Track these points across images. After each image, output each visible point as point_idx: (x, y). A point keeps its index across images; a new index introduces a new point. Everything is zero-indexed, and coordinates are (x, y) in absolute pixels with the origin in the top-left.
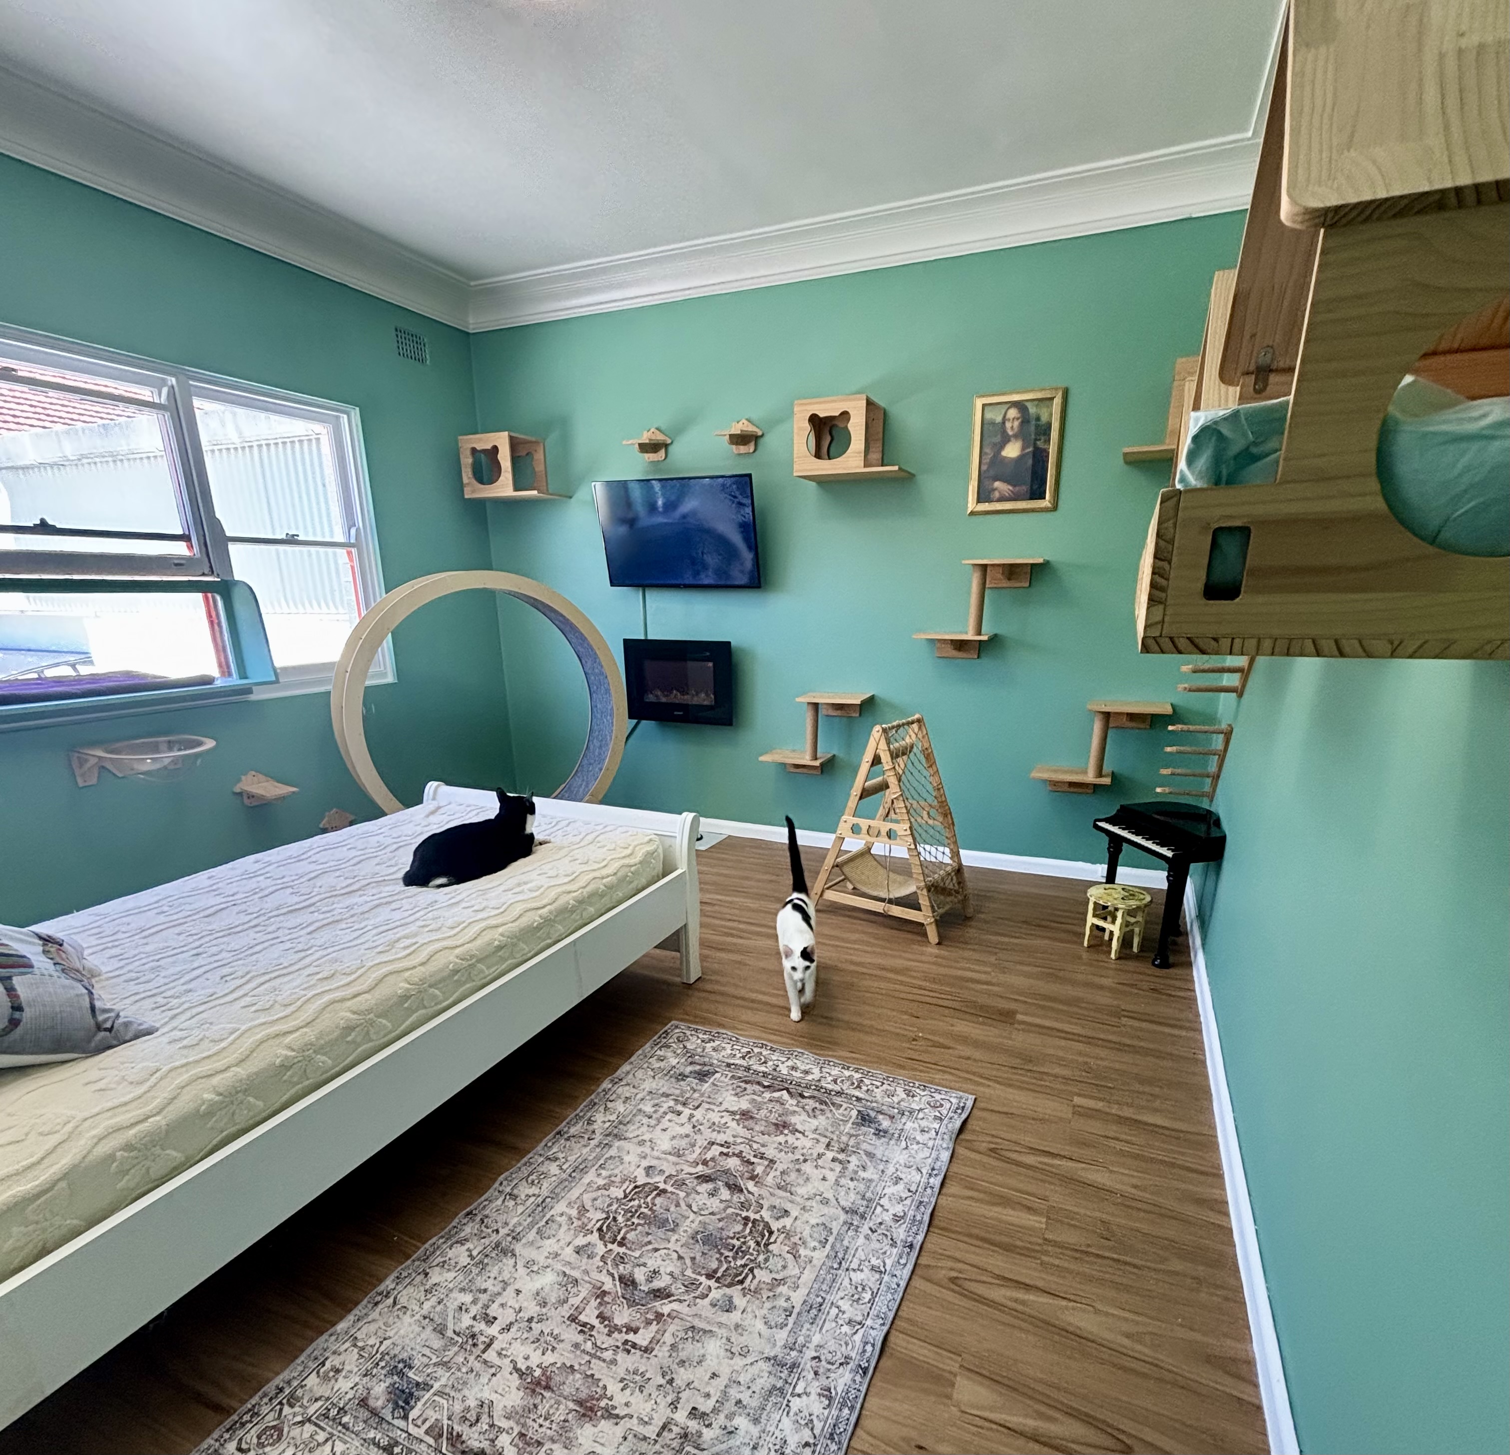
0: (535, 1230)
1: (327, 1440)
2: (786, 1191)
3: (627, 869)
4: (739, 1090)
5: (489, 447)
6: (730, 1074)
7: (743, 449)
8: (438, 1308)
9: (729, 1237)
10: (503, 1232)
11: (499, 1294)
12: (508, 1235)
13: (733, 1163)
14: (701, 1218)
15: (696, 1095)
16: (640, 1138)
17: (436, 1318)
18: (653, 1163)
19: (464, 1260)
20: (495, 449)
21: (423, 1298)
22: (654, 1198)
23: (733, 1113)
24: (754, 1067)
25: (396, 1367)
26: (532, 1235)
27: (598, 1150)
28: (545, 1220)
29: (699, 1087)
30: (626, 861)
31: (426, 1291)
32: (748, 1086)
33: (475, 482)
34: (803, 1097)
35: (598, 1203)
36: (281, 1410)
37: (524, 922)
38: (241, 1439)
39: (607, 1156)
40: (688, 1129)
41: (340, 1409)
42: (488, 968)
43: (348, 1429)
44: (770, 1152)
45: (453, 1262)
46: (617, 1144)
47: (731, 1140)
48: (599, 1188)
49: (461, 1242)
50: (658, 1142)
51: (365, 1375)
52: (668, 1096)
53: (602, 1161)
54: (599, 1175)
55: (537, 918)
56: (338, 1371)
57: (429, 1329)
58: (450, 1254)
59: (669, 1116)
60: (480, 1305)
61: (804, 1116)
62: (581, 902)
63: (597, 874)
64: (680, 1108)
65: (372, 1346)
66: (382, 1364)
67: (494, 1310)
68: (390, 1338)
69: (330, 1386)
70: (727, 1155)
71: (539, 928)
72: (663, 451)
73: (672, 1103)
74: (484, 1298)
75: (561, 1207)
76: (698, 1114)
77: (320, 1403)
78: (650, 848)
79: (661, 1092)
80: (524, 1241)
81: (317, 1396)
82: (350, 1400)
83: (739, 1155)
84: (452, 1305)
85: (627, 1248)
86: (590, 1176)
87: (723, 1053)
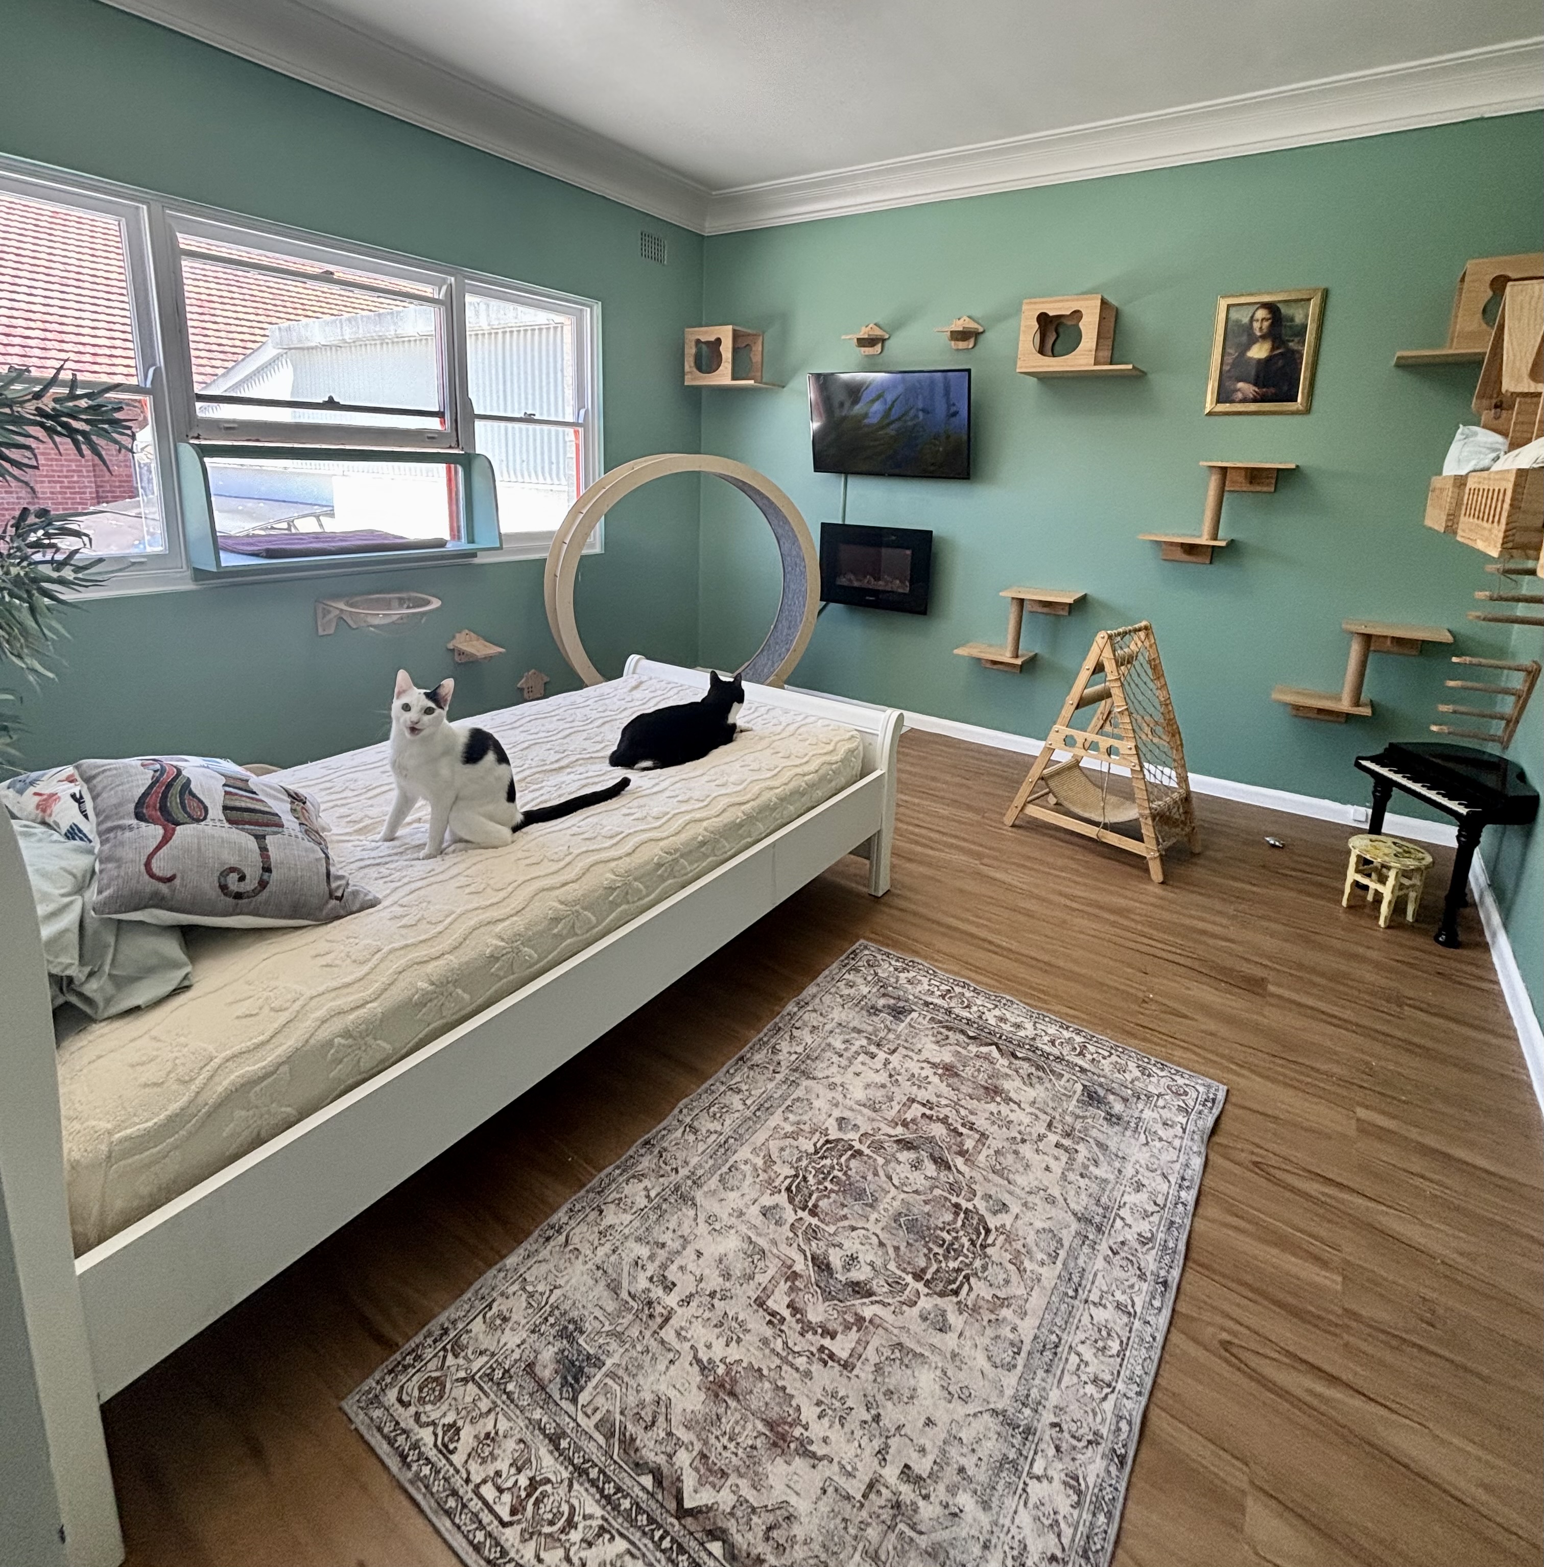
0: (717, 1177)
1: (490, 1411)
2: (1002, 1176)
3: (828, 767)
4: (940, 1037)
5: (712, 339)
6: (929, 1016)
7: (962, 345)
8: (613, 1258)
9: (937, 1227)
10: (683, 1172)
11: (678, 1252)
12: (688, 1177)
13: (938, 1131)
14: (903, 1196)
15: (891, 1036)
16: (831, 1080)
17: (610, 1271)
18: (847, 1114)
19: (642, 1202)
20: (718, 341)
21: (596, 1243)
22: (848, 1160)
23: (934, 1065)
24: (957, 1011)
25: (566, 1328)
26: (713, 1183)
27: (785, 1087)
28: (728, 1165)
29: (894, 1027)
30: (828, 758)
31: (600, 1233)
32: (950, 1034)
33: (695, 370)
34: (1016, 1057)
35: (786, 1154)
36: (445, 1357)
37: (727, 817)
38: (402, 1387)
39: (794, 1096)
40: (882, 1078)
41: (506, 1371)
42: (691, 864)
43: (512, 1401)
44: (981, 1123)
45: (629, 1201)
46: (805, 1083)
47: (934, 1099)
48: (786, 1136)
49: (640, 1177)
50: (851, 1088)
51: (533, 1332)
52: (859, 1032)
53: (789, 1102)
54: (786, 1119)
55: (740, 814)
56: (505, 1320)
57: (602, 1283)
58: (628, 1189)
59: (862, 1058)
60: (657, 1263)
61: (1018, 1083)
62: (782, 800)
63: (799, 770)
64: (873, 1049)
65: (542, 1294)
66: (552, 1320)
67: (672, 1273)
68: (560, 1286)
69: (496, 1337)
70: (930, 1118)
71: (740, 825)
72: (880, 345)
73: (864, 1042)
74: (662, 1254)
75: (744, 1153)
76: (895, 1059)
77: (485, 1359)
78: (853, 745)
79: (851, 1025)
80: (705, 1188)
81: (483, 1348)
82: (516, 1361)
83: (944, 1121)
84: (628, 1258)
85: (820, 1220)
86: (776, 1119)
87: (919, 988)
